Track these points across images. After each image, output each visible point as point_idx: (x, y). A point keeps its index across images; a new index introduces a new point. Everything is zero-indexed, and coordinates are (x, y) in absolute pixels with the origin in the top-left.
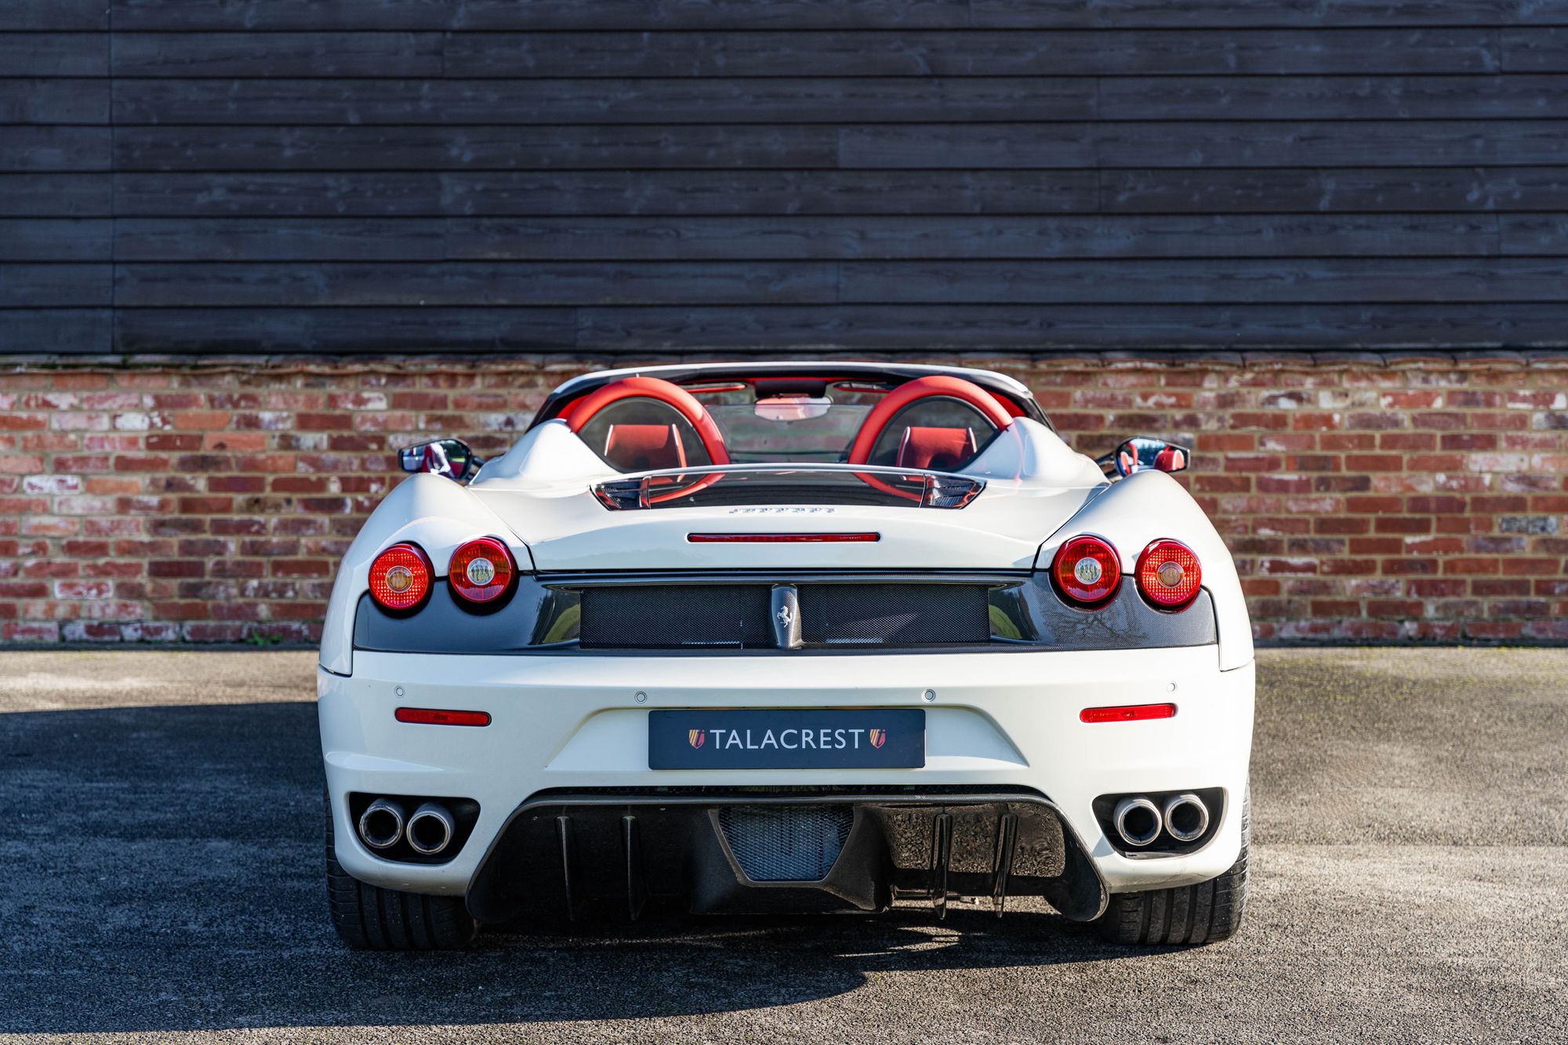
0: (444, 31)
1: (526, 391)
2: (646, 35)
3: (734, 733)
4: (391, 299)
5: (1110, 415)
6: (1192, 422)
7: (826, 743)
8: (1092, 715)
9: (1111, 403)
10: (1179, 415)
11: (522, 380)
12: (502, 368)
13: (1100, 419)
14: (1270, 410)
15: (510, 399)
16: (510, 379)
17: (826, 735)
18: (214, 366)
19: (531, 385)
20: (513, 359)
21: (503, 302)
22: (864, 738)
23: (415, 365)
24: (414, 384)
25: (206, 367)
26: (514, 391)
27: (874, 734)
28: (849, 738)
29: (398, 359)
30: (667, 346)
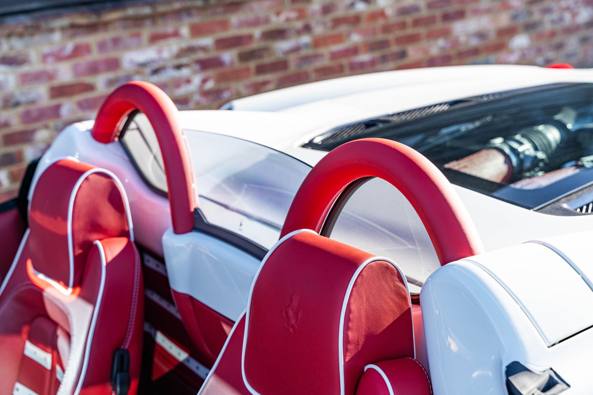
5: (257, 32)
6: (307, 29)
9: (256, 23)
10: (299, 25)
13: (250, 37)
14: (352, 12)
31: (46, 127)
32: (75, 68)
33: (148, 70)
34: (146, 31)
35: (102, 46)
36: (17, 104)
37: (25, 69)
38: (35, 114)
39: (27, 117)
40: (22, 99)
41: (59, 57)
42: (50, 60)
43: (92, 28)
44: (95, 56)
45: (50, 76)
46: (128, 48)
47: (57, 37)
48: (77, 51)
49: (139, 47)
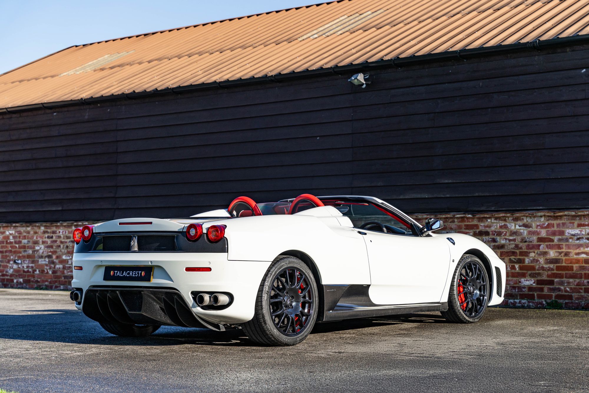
0: (435, 113)
1: (452, 223)
2: (490, 109)
3: (119, 272)
4: (419, 196)
7: (134, 275)
8: (188, 269)
11: (451, 220)
12: (444, 216)
15: (448, 226)
16: (448, 220)
17: (134, 273)
18: (370, 218)
19: (454, 222)
20: (447, 213)
21: (448, 196)
22: (141, 273)
23: (421, 216)
24: (422, 222)
25: (369, 218)
26: (449, 224)
27: (143, 272)
28: (138, 273)
29: (416, 214)
30: (493, 208)
31: (534, 252)
32: (547, 232)
33: (575, 238)
34: (576, 223)
35: (558, 225)
36: (526, 242)
37: (530, 229)
38: (531, 246)
39: (528, 247)
40: (528, 240)
41: (542, 227)
42: (539, 227)
43: (556, 218)
44: (555, 228)
45: (538, 234)
46: (568, 228)
47: (542, 219)
48: (549, 226)
49: (573, 228)
